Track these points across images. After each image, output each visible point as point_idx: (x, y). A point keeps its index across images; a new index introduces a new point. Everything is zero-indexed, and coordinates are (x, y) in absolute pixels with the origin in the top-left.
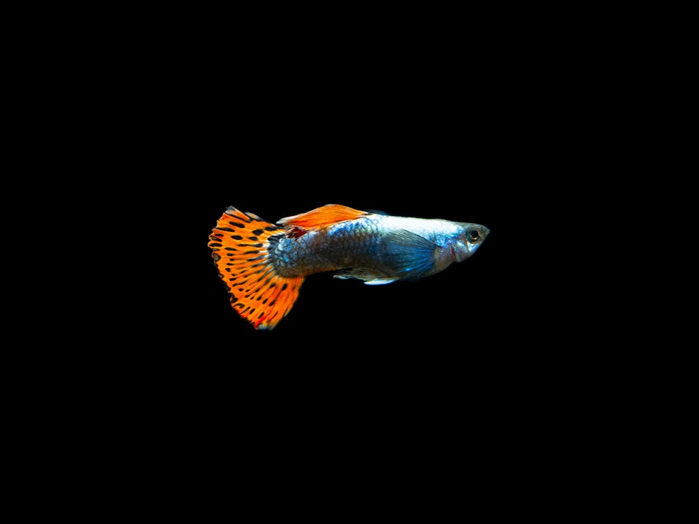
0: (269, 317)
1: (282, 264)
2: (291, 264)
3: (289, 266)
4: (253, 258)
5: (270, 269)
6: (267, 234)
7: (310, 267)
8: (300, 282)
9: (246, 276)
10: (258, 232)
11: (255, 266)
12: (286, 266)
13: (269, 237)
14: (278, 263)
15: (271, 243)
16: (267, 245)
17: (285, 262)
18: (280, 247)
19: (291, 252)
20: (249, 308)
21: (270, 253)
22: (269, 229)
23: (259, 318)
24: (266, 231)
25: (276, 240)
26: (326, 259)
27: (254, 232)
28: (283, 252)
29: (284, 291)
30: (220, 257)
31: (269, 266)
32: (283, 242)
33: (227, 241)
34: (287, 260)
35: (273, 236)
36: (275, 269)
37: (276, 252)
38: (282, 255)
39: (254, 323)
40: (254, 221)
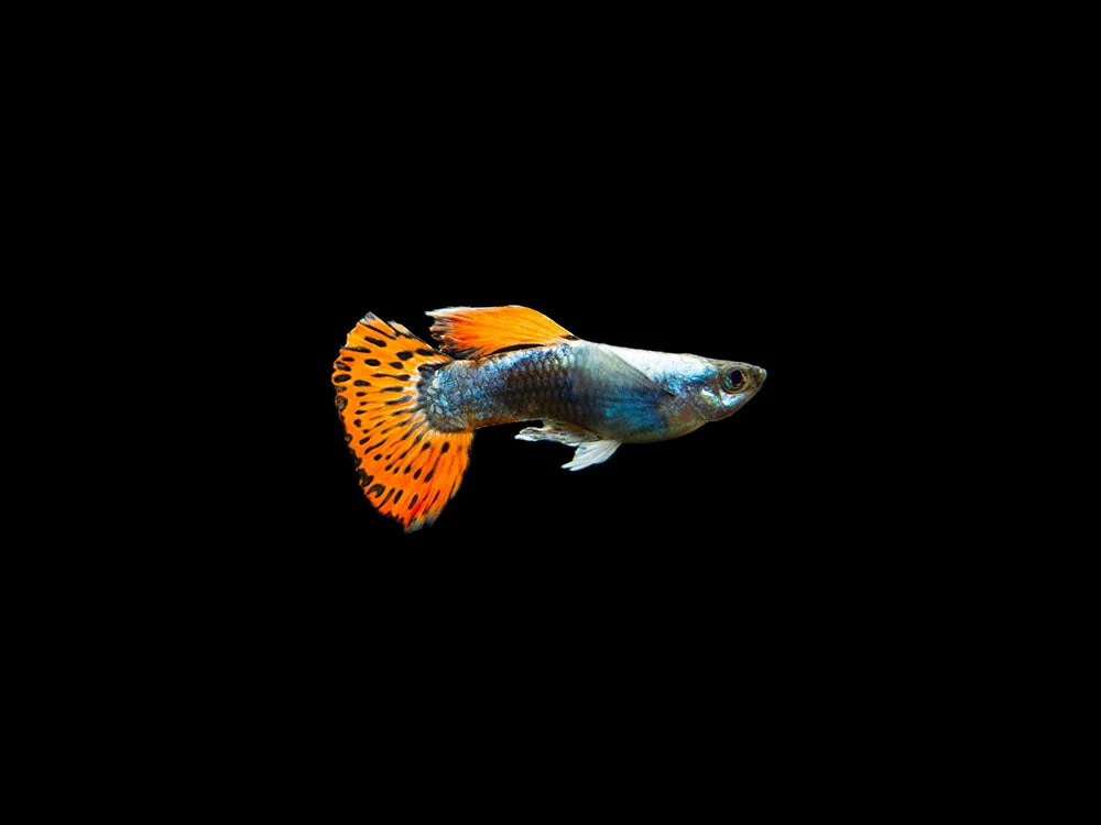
0: (426, 503)
1: (439, 411)
2: (451, 410)
3: (449, 414)
4: (394, 399)
5: (420, 418)
6: (418, 360)
7: (480, 416)
8: (467, 438)
9: (384, 432)
10: (406, 355)
11: (398, 413)
12: (444, 413)
13: (420, 364)
14: (432, 409)
15: (423, 376)
16: (416, 377)
17: (442, 408)
18: (436, 383)
19: (451, 392)
20: (392, 491)
21: (421, 392)
22: (421, 352)
23: (410, 507)
24: (417, 355)
25: (430, 372)
26: (502, 404)
27: (399, 355)
28: (440, 392)
29: (445, 454)
30: (346, 401)
31: (419, 413)
32: (440, 375)
33: (359, 370)
34: (446, 404)
35: (427, 365)
36: (429, 419)
37: (430, 391)
38: (438, 398)
39: (402, 519)
40: (402, 336)
